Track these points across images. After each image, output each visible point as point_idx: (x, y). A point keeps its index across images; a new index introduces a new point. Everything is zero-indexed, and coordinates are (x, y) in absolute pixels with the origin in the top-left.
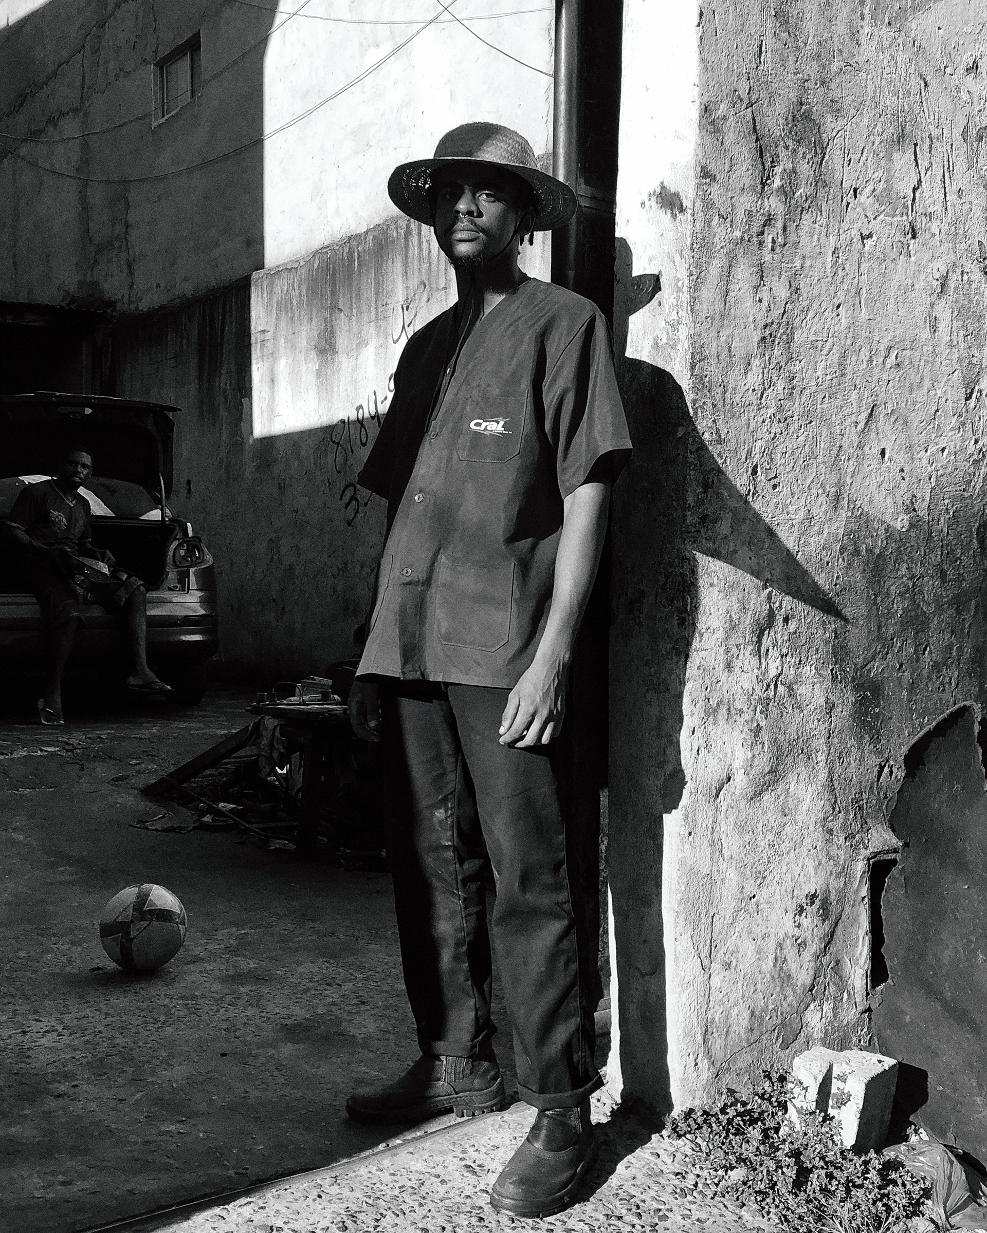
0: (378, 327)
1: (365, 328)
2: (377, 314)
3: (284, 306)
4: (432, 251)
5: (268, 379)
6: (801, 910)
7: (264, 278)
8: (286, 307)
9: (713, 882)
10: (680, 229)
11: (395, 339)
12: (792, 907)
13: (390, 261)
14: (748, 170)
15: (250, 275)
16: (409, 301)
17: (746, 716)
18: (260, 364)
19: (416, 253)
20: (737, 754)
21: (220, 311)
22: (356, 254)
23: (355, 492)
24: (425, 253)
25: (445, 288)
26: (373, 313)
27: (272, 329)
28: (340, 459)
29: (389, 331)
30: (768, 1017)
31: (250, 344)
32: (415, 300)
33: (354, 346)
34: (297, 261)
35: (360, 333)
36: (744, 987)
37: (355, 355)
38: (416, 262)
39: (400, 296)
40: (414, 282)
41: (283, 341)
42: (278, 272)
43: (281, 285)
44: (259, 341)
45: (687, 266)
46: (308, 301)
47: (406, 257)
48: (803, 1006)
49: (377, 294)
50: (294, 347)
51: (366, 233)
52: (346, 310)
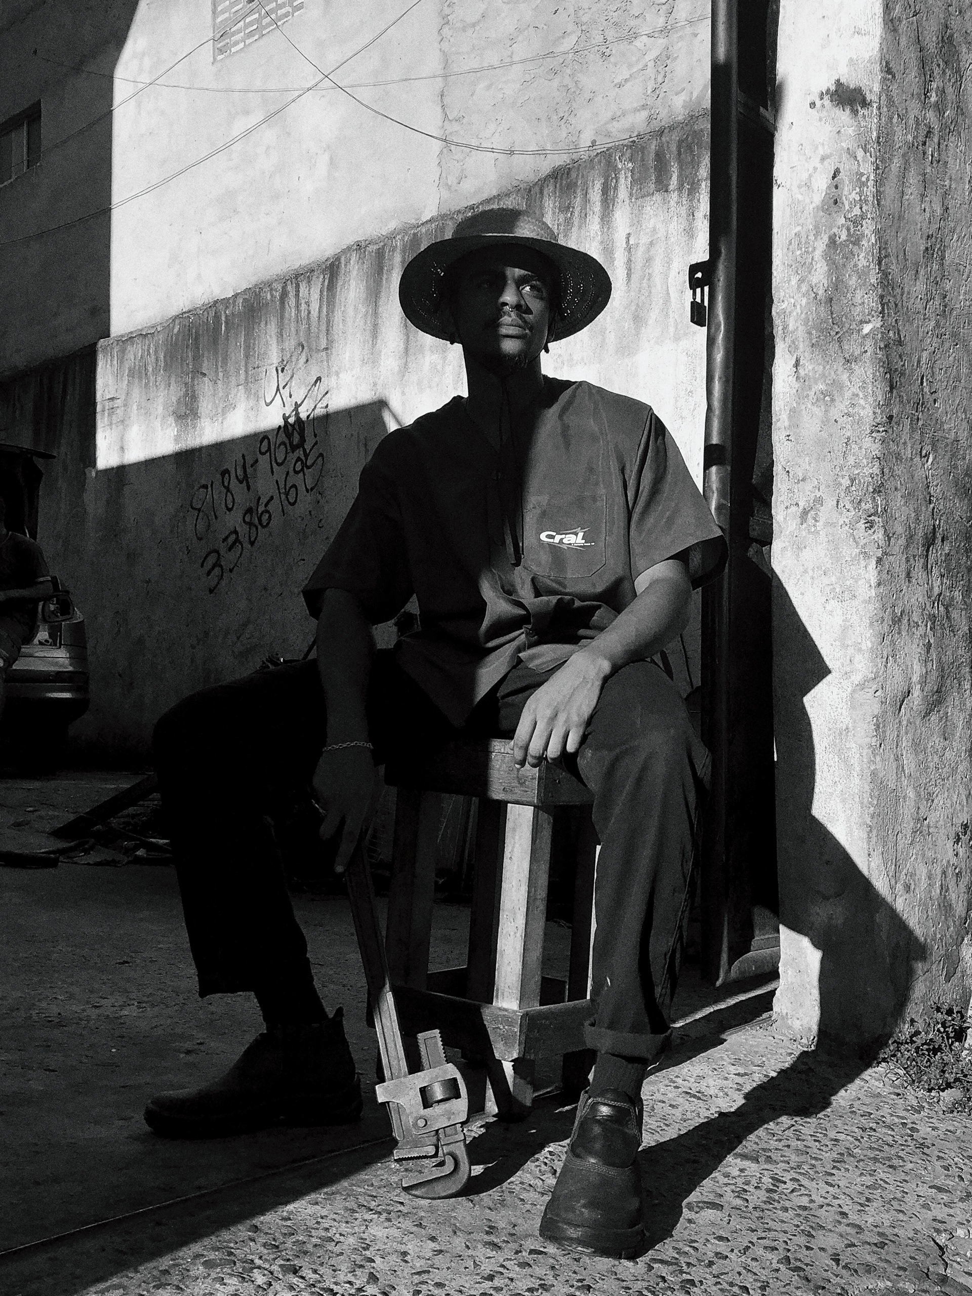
0: (248, 390)
1: (234, 391)
2: (247, 377)
3: (138, 373)
4: (312, 312)
5: (117, 448)
6: (958, 840)
7: (115, 344)
8: (140, 373)
9: (897, 799)
10: (863, 124)
11: (268, 401)
12: (952, 835)
13: (263, 324)
14: (916, 77)
15: (95, 344)
16: (285, 363)
17: (921, 630)
18: (108, 433)
19: (293, 314)
20: (915, 667)
21: (61, 379)
22: (223, 318)
23: (219, 558)
24: (304, 314)
25: (327, 349)
26: (243, 377)
27: (123, 397)
28: (201, 526)
29: (261, 394)
30: (937, 947)
31: (95, 412)
32: (292, 362)
33: (220, 410)
34: (153, 327)
35: (227, 396)
36: (920, 914)
37: (220, 419)
38: (293, 325)
39: (274, 357)
40: (290, 344)
41: (135, 407)
42: (129, 339)
43: (134, 352)
44: (107, 408)
45: (873, 160)
46: (166, 365)
47: (282, 318)
48: (960, 939)
49: (247, 356)
50: (148, 413)
51: (236, 296)
52: (212, 375)
